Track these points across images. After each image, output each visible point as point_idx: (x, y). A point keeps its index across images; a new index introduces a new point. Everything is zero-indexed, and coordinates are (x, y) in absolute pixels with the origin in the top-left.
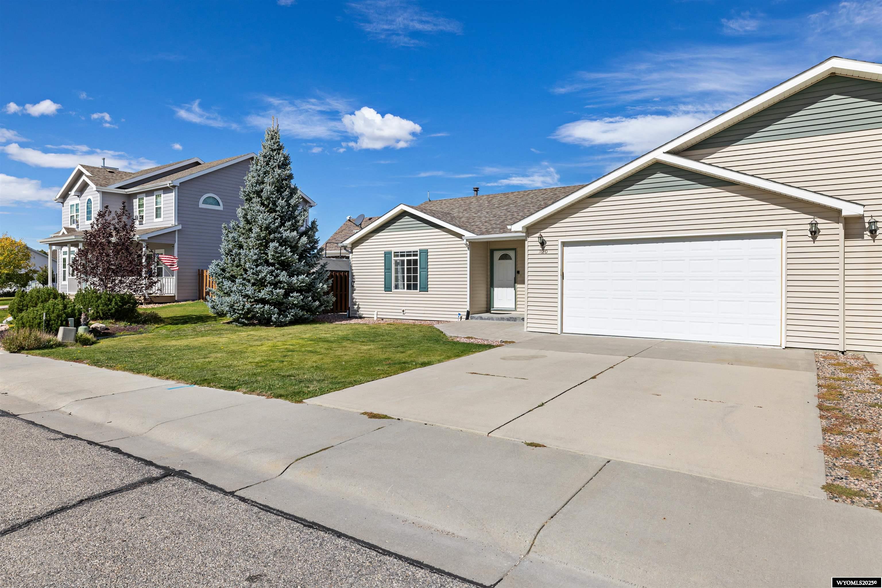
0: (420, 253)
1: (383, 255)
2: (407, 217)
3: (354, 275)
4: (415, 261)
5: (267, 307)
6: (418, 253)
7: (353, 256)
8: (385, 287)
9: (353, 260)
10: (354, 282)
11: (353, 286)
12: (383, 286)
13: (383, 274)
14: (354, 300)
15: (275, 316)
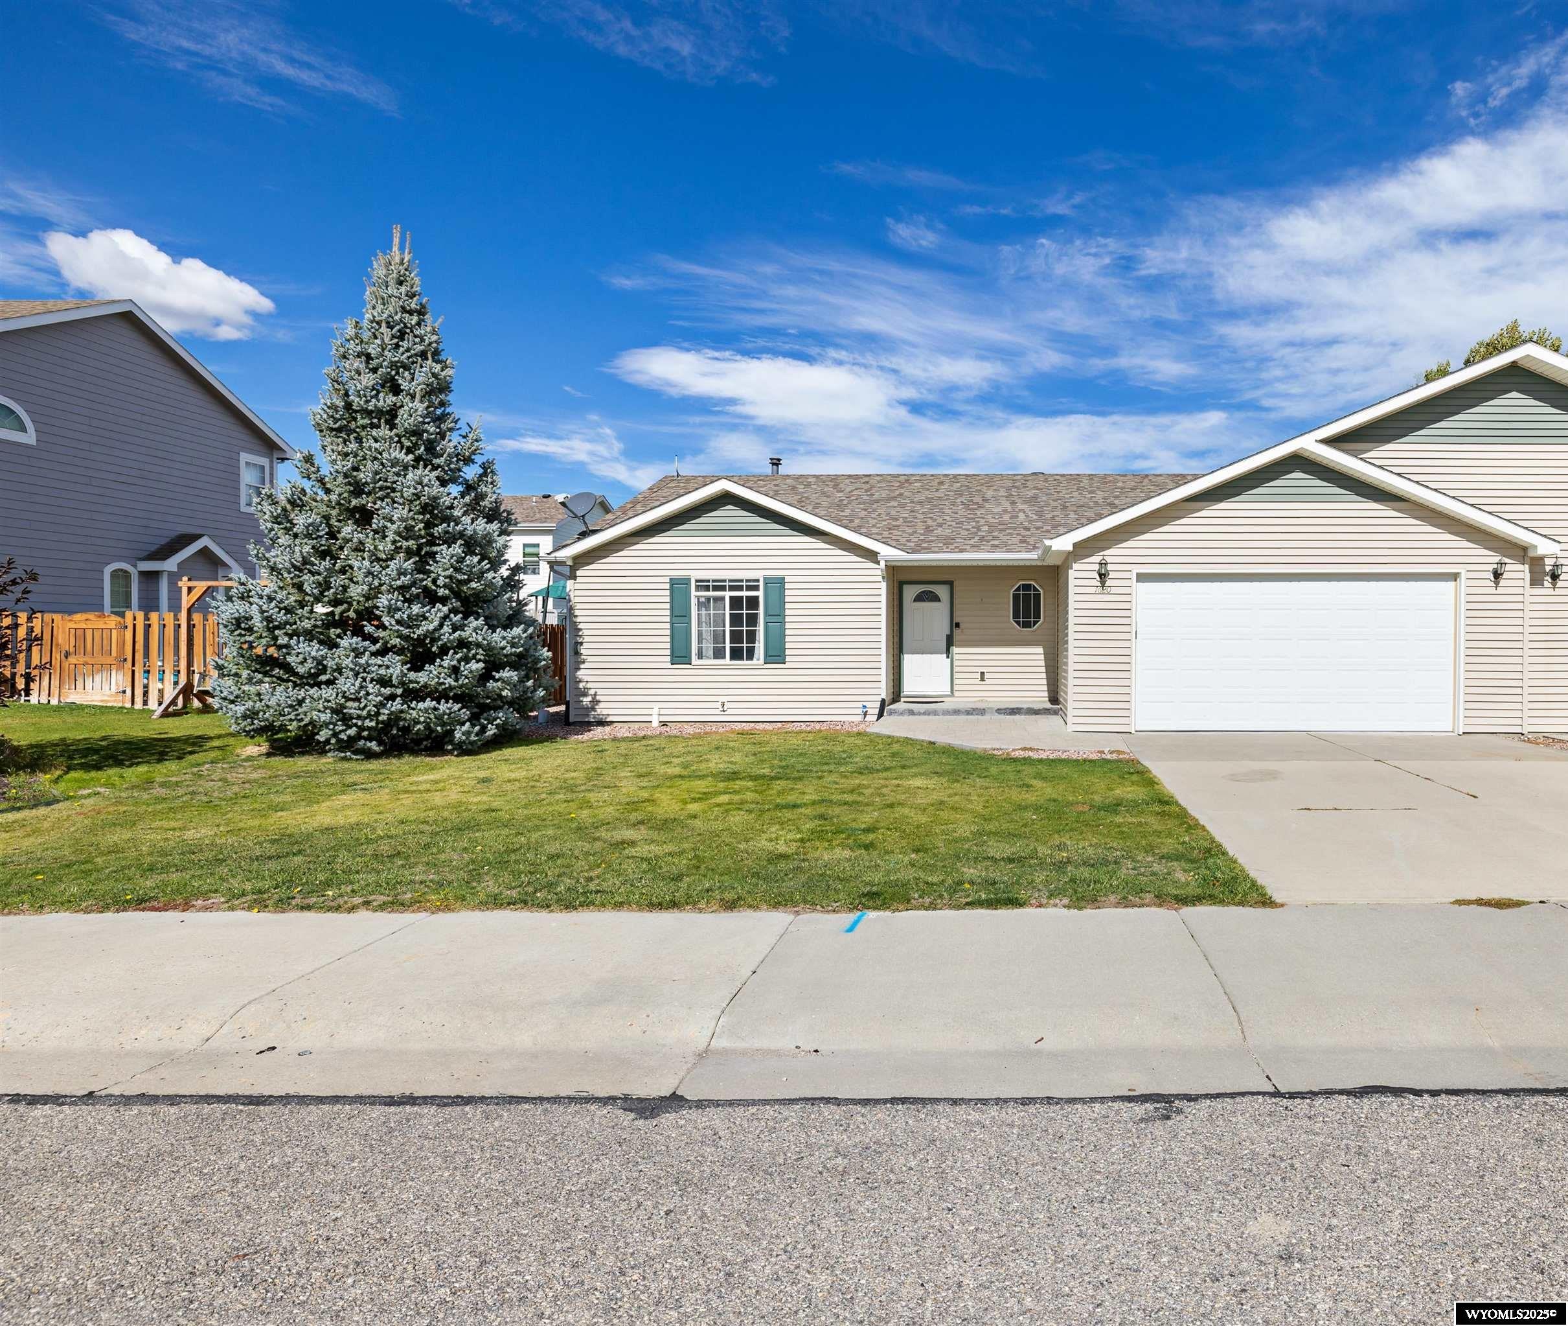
0: (766, 584)
1: (667, 586)
2: (730, 507)
3: (581, 629)
4: (753, 602)
5: (443, 707)
6: (761, 584)
7: (577, 586)
8: (672, 655)
9: (577, 593)
10: (581, 643)
11: (577, 653)
12: (668, 652)
13: (668, 626)
14: (581, 685)
15: (464, 728)
